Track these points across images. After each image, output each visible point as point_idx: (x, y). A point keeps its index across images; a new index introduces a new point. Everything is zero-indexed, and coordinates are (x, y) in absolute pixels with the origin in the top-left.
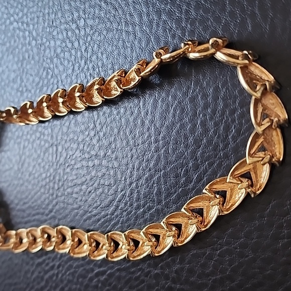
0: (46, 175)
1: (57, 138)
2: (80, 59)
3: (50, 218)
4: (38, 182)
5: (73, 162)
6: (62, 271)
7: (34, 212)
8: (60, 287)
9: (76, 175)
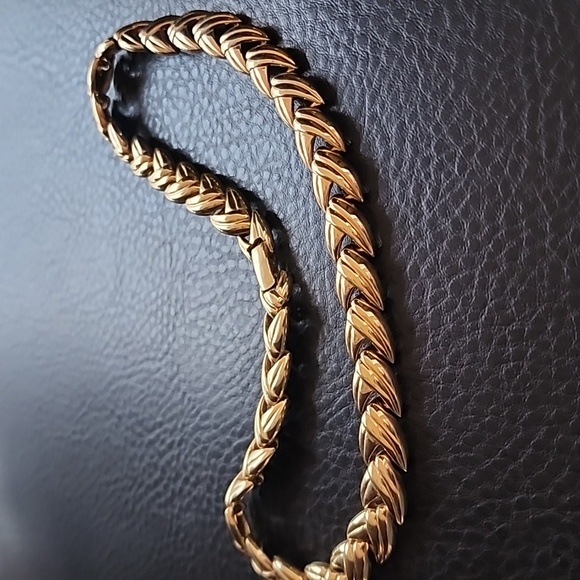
0: (157, 294)
1: (171, 230)
2: (201, 95)
3: (166, 365)
4: (146, 307)
5: (195, 269)
6: (185, 450)
7: (140, 358)
8: (184, 476)
9: (201, 289)
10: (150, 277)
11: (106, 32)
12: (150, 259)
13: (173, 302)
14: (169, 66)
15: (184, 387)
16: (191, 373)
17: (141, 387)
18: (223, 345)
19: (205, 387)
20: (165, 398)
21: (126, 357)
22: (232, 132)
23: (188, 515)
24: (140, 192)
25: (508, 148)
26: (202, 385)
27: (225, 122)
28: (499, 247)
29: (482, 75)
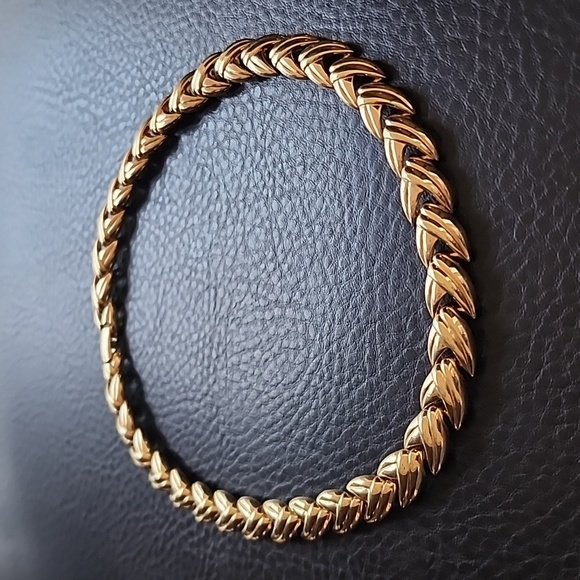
10: (193, 320)
11: (157, 81)
12: (193, 302)
13: (215, 345)
14: (221, 118)
15: (222, 429)
16: (230, 416)
17: (177, 426)
18: (266, 390)
19: (246, 430)
20: (203, 439)
21: (163, 397)
22: (284, 186)
23: (222, 555)
24: (185, 236)
25: (568, 218)
26: (242, 428)
27: (278, 176)
28: (556, 312)
29: (543, 147)
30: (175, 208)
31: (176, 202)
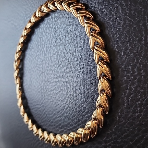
10: (39, 82)
11: (29, 14)
12: (39, 77)
13: (44, 89)
14: (44, 24)
15: (46, 113)
16: (48, 109)
17: (35, 112)
18: (57, 102)
19: (52, 113)
20: (42, 116)
21: (32, 104)
22: (61, 42)
24: (36, 58)
25: (138, 48)
26: (51, 113)
27: (59, 39)
28: (135, 77)
29: (130, 26)
30: (34, 50)
31: (34, 48)
